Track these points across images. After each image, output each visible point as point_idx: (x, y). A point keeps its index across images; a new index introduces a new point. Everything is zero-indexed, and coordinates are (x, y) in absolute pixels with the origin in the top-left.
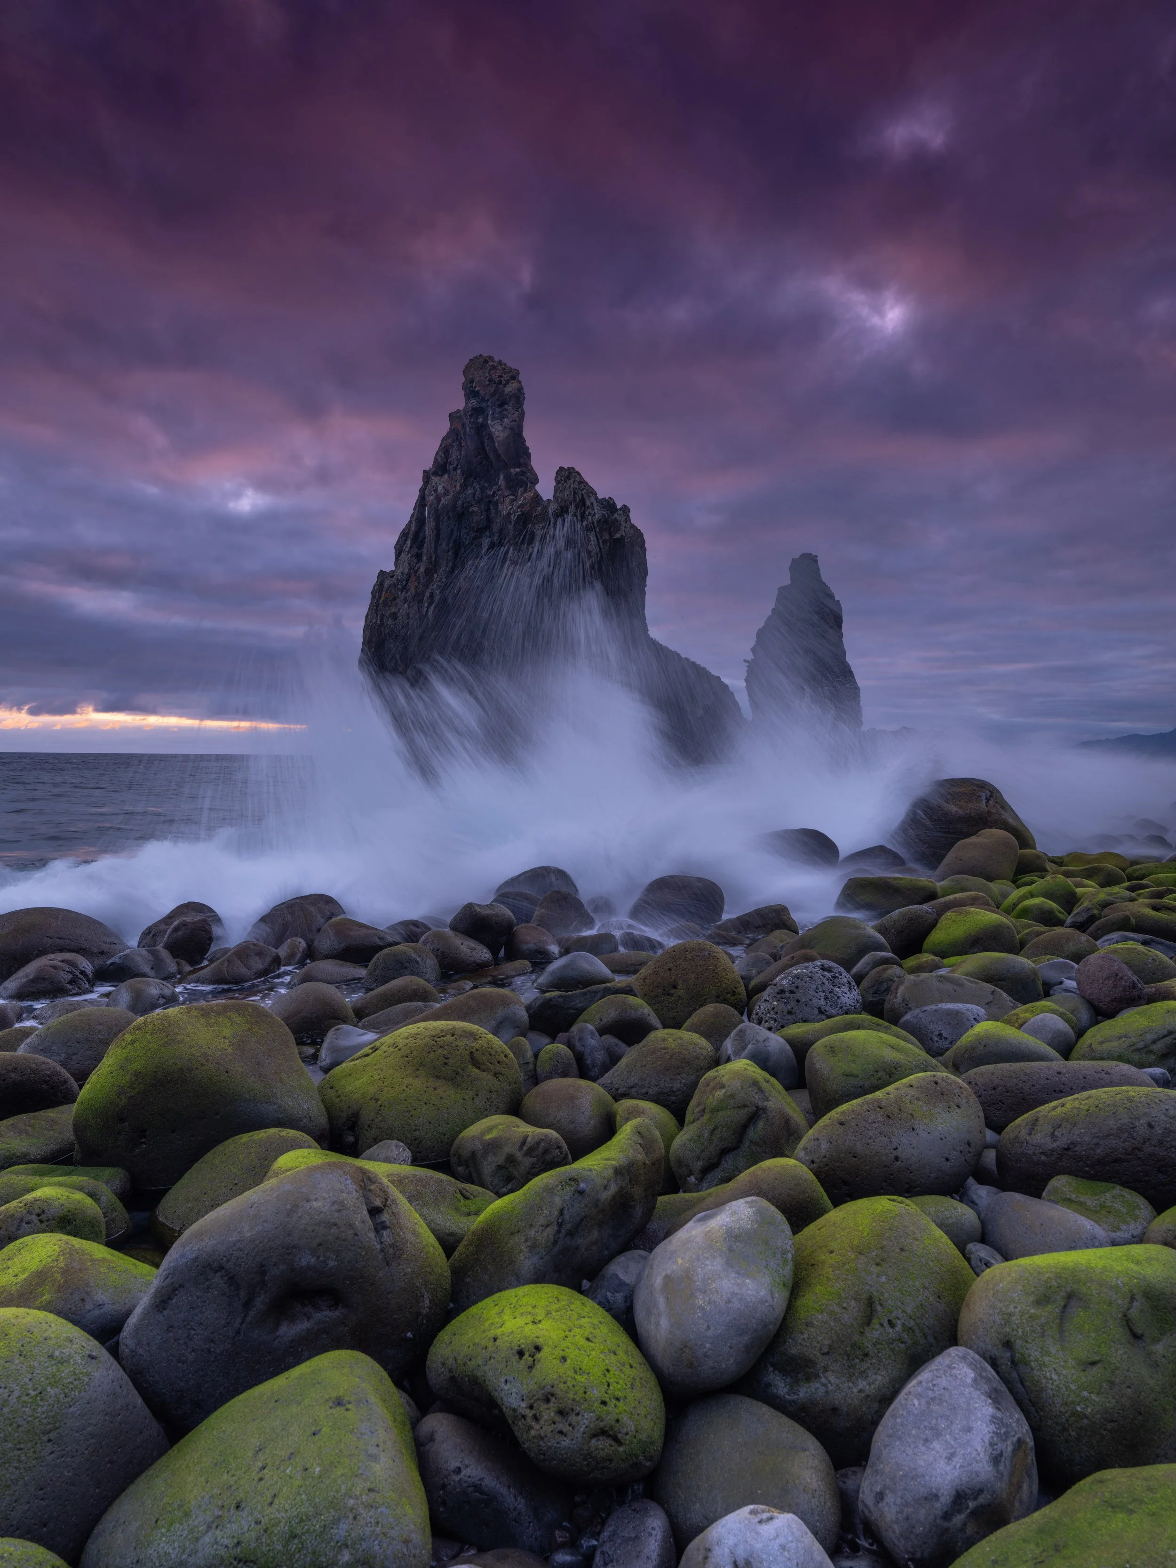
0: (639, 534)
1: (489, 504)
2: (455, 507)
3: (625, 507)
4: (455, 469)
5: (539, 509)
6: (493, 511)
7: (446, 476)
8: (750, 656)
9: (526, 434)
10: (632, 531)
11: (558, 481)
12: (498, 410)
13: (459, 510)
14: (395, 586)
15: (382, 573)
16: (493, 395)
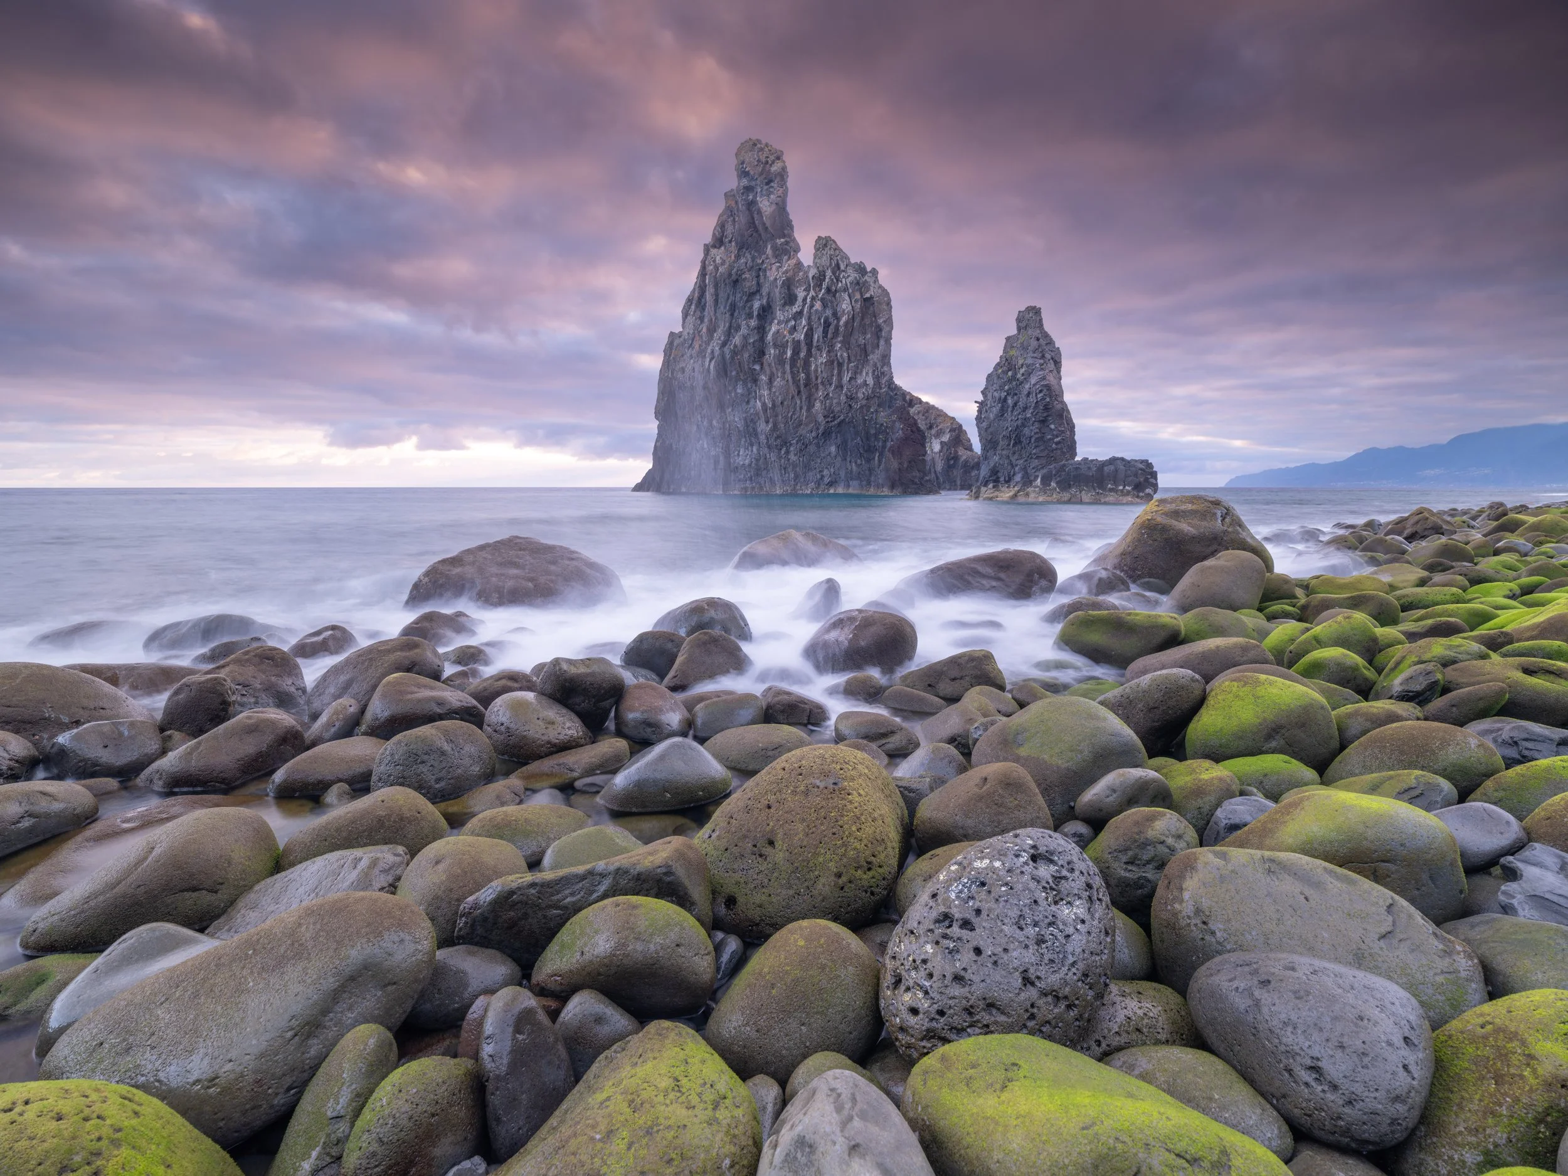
0: (885, 293)
1: (759, 272)
2: (730, 275)
3: (874, 269)
4: (730, 242)
5: (801, 274)
6: (762, 277)
7: (723, 248)
8: (980, 398)
9: (789, 209)
10: (880, 291)
11: (817, 249)
12: (766, 187)
13: (734, 277)
14: (683, 344)
15: (672, 334)
16: (761, 174)
